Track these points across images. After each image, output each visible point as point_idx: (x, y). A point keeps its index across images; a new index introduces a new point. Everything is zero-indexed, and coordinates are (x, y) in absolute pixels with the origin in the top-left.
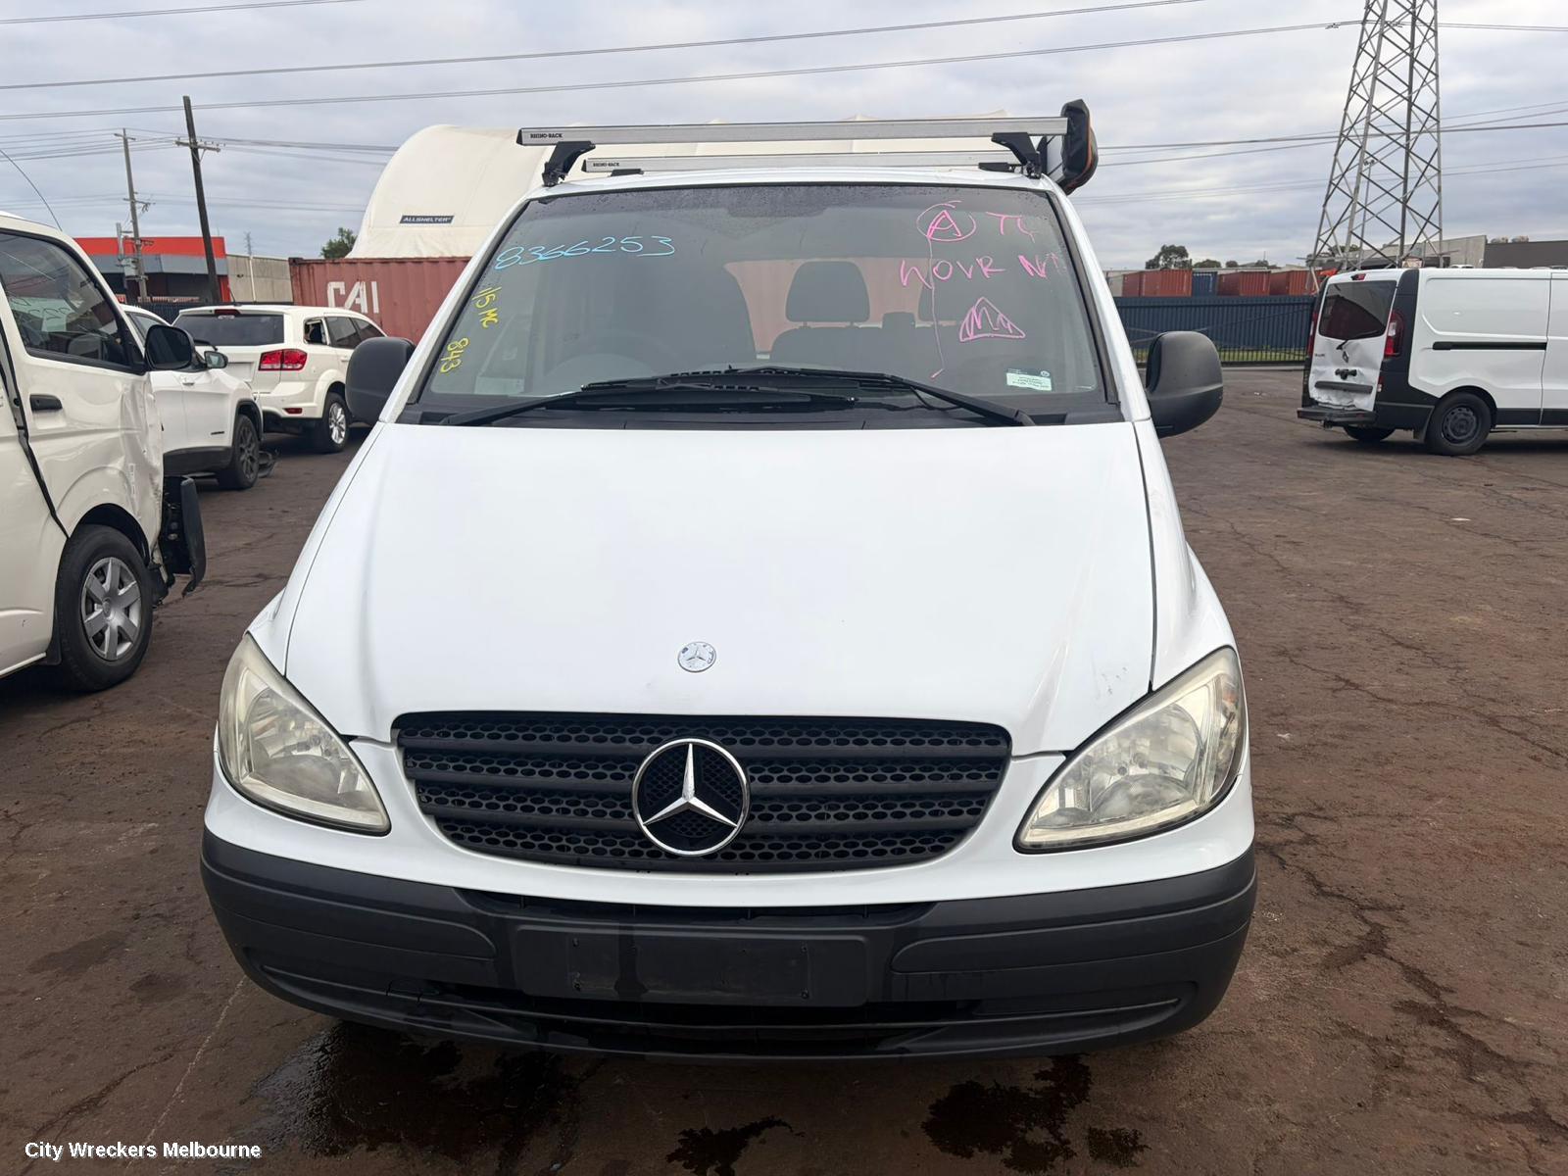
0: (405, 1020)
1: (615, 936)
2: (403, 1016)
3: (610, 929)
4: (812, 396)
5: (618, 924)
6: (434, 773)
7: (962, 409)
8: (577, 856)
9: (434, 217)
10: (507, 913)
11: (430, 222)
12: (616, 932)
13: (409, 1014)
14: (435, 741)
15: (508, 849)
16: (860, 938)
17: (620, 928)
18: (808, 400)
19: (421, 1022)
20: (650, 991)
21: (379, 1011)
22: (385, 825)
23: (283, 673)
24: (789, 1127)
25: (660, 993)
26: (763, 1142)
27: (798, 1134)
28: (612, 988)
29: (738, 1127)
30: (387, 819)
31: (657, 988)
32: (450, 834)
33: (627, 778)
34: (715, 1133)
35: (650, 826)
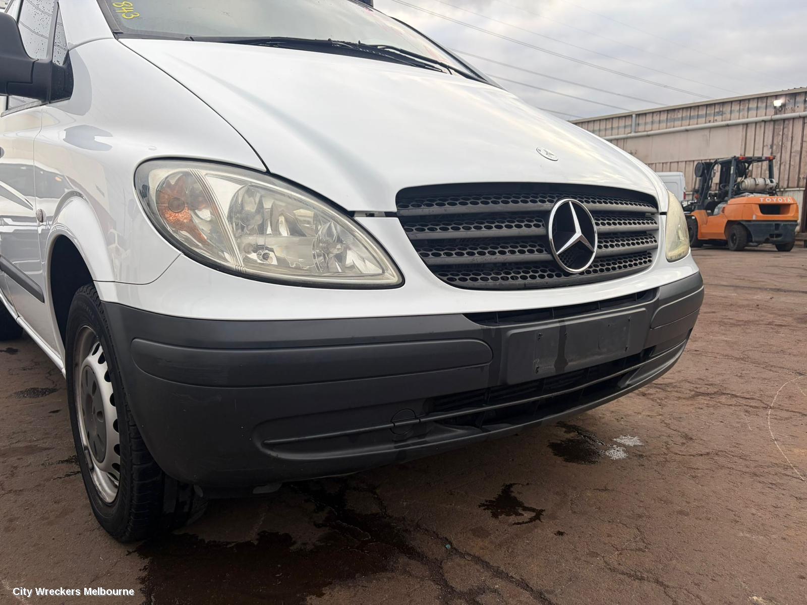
3: (554, 324)
5: (556, 320)
6: (429, 235)
8: (524, 281)
12: (558, 325)
16: (644, 309)
17: (560, 322)
19: (408, 445)
20: (570, 364)
21: (375, 448)
22: (398, 278)
23: (264, 169)
24: (519, 484)
25: (574, 364)
26: (519, 493)
27: (528, 484)
28: (553, 367)
29: (500, 493)
30: (399, 274)
31: (572, 360)
32: (445, 278)
33: (542, 226)
34: (494, 500)
35: (559, 255)
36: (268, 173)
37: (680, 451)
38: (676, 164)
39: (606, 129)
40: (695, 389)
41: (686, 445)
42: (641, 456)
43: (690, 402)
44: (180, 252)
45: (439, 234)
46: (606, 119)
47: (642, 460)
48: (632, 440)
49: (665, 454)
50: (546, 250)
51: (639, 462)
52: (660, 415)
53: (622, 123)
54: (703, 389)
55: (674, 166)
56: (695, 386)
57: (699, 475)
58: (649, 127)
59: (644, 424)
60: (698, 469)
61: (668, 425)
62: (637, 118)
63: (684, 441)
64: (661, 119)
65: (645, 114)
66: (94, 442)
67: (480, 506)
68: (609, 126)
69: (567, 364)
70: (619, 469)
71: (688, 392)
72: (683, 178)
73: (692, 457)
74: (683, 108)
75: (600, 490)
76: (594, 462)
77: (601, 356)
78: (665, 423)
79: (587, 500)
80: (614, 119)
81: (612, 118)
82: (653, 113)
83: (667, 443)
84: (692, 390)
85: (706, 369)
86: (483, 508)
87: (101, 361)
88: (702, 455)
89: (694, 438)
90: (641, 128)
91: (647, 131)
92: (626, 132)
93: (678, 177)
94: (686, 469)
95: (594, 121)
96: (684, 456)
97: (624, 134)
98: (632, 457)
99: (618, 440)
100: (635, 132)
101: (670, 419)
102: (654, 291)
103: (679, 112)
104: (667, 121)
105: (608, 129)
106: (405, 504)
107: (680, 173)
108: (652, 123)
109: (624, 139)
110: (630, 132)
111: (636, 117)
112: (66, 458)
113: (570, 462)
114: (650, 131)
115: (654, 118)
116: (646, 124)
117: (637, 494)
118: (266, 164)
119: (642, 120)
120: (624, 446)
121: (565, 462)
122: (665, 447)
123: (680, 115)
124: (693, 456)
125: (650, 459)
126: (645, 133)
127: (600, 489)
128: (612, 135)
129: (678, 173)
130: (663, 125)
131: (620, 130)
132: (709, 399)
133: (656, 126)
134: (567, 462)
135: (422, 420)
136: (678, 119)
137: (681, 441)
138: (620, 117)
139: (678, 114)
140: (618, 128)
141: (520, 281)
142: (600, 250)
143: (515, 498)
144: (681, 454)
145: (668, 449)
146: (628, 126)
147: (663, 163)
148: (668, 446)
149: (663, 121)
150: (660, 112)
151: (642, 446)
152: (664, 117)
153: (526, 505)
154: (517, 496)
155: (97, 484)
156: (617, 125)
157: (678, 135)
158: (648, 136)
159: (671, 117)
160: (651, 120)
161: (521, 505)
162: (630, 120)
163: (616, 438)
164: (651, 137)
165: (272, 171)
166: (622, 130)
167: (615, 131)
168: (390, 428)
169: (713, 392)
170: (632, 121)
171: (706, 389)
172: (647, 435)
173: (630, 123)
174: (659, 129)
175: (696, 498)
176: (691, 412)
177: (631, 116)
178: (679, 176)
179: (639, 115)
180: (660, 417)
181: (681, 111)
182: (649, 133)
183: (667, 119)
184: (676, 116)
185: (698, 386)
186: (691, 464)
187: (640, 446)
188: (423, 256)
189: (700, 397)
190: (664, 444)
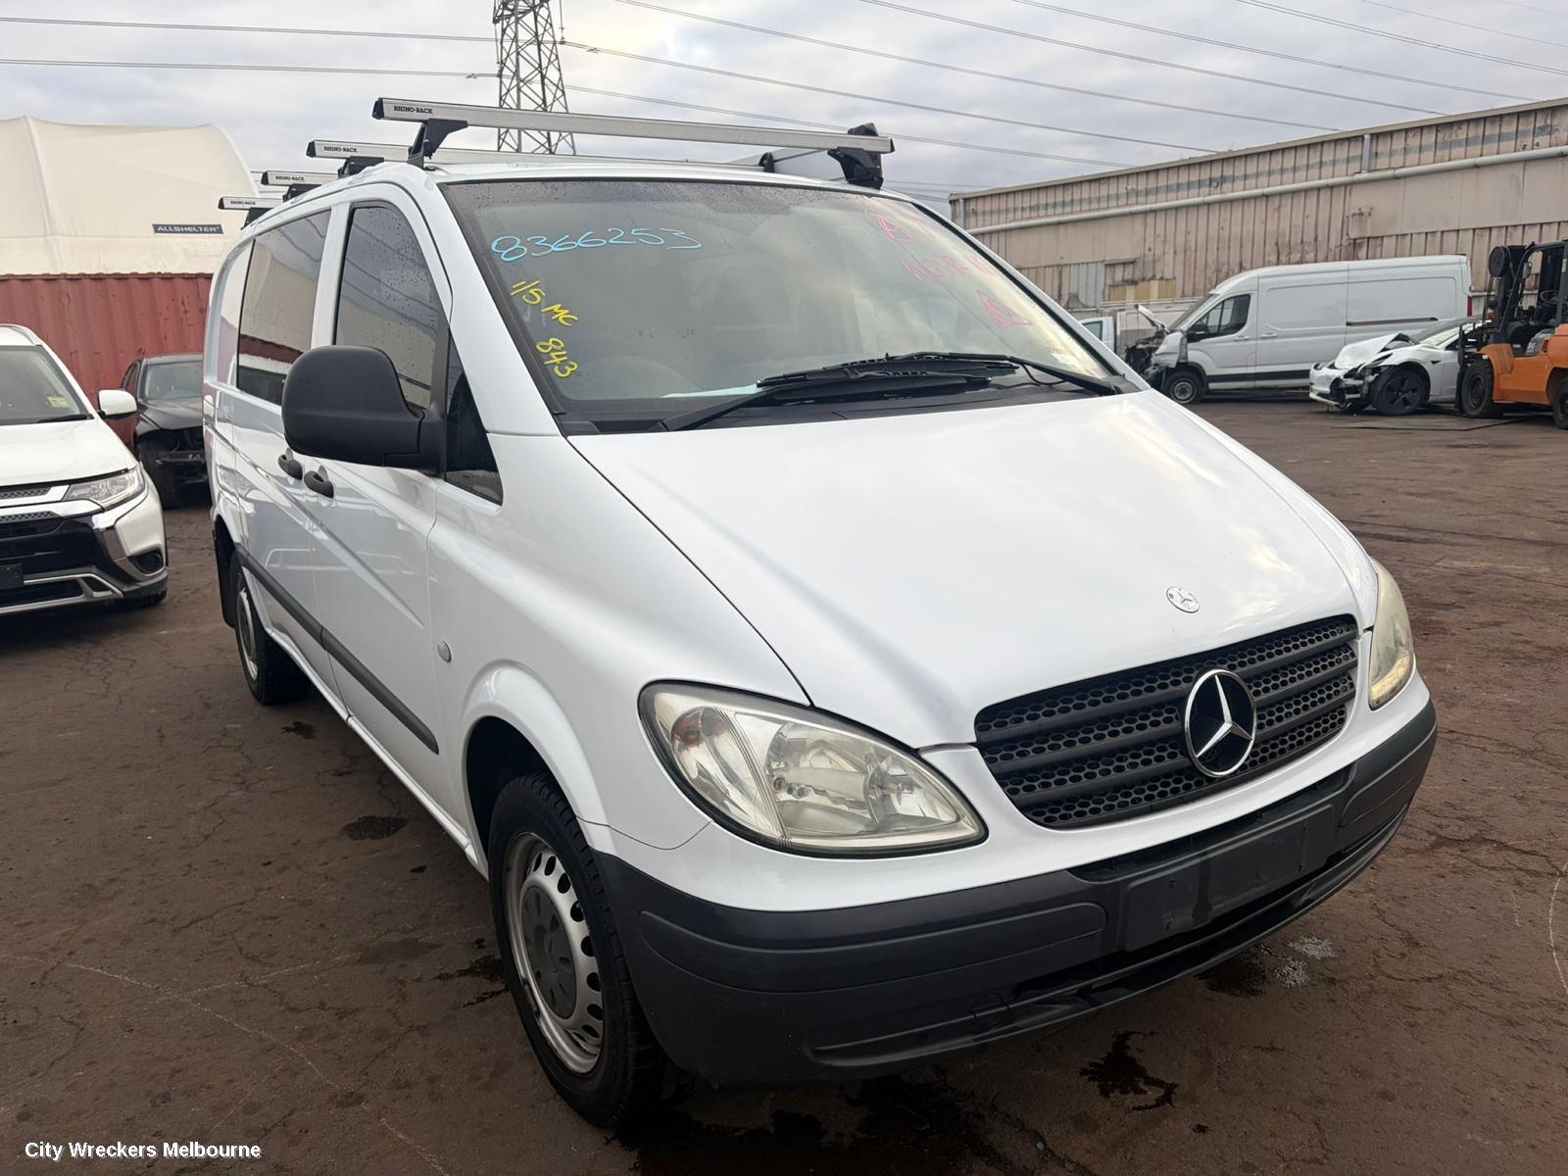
0: (976, 1040)
1: (1196, 865)
2: (970, 1038)
3: (1191, 860)
4: (966, 378)
5: (1196, 853)
6: (1018, 762)
7: (1067, 383)
8: (1150, 804)
9: (197, 226)
10: (1115, 878)
11: (194, 232)
12: (1198, 861)
13: (976, 1033)
14: (1012, 729)
15: (1095, 817)
16: (1328, 806)
17: (1200, 856)
18: (964, 381)
19: (991, 1036)
20: (1215, 908)
21: (948, 1043)
22: (980, 831)
23: (808, 703)
24: (1139, 1033)
25: (1220, 907)
26: (1140, 1051)
27: (1152, 1033)
28: (1190, 917)
29: (1110, 1050)
30: (980, 824)
31: (1218, 902)
32: (1041, 819)
33: (1175, 721)
34: (1102, 1062)
35: (1200, 757)
36: (812, 707)
37: (1397, 971)
38: (1454, 235)
39: (1308, 167)
40: (1438, 830)
41: (1407, 959)
42: (1332, 981)
43: (1423, 862)
44: (710, 819)
45: (1033, 759)
46: (1309, 146)
47: (1333, 988)
48: (1319, 947)
49: (1373, 977)
50: (1181, 753)
51: (1328, 994)
52: (1371, 890)
53: (1342, 152)
54: (1452, 830)
55: (1451, 238)
56: (1438, 823)
57: (1420, 1021)
58: (1398, 160)
59: (1342, 911)
60: (1420, 1009)
61: (1381, 914)
62: (1375, 141)
63: (1406, 950)
64: (1424, 143)
65: (1390, 134)
66: (551, 991)
67: (1081, 1074)
68: (1315, 158)
69: (1211, 908)
70: (1295, 1008)
71: (1424, 835)
72: (1466, 268)
73: (1414, 983)
74: (1469, 121)
75: (1263, 1050)
76: (1254, 993)
77: (1262, 887)
78: (1378, 910)
79: (1242, 1067)
80: (1326, 146)
81: (1322, 143)
82: (1407, 131)
83: (1376, 953)
84: (1432, 831)
85: (1464, 780)
86: (1087, 1077)
87: (563, 887)
88: (1429, 980)
89: (1422, 943)
90: (1382, 162)
91: (1395, 169)
92: (1351, 171)
93: (1457, 267)
94: (1401, 1008)
95: (1283, 150)
96: (1399, 982)
97: (1347, 175)
98: (1317, 983)
99: (1297, 946)
100: (1369, 171)
101: (1387, 901)
102: (1348, 769)
103: (1460, 128)
104: (1436, 148)
105: (1313, 166)
106: (971, 1066)
107: (1462, 257)
108: (1406, 151)
109: (1345, 185)
110: (1358, 171)
111: (1371, 139)
112: (467, 967)
113: (1217, 990)
114: (1401, 167)
115: (1408, 142)
116: (1391, 153)
117: (1319, 1058)
118: (810, 695)
119: (1383, 146)
120: (1306, 957)
121: (1209, 991)
122: (1373, 964)
123: (1461, 134)
124: (1416, 981)
125: (1346, 987)
126: (1390, 173)
127: (1264, 1046)
128: (1320, 178)
129: (1457, 258)
130: (1428, 155)
131: (1337, 167)
132: (1459, 853)
133: (1413, 157)
134: (1213, 990)
135: (1010, 1006)
136: (1458, 143)
137: (1400, 950)
138: (1337, 141)
139: (1459, 132)
140: (1334, 162)
141: (1145, 804)
142: (1260, 732)
143: (1133, 1061)
144: (1397, 977)
145: (1376, 965)
146: (1354, 157)
147: (1427, 233)
148: (1378, 960)
149: (1428, 148)
150: (1422, 128)
151: (1335, 958)
152: (1429, 138)
153: (1150, 1074)
154: (1136, 1055)
155: (548, 1034)
156: (1331, 158)
157: (1458, 175)
158: (1396, 178)
159: (1444, 138)
160: (1402, 145)
161: (1141, 1072)
162: (1359, 145)
163: (1293, 941)
164: (1402, 181)
165: (817, 704)
166: (1341, 167)
167: (1327, 170)
168: (971, 1021)
169: (1468, 838)
170: (1362, 148)
171: (1456, 829)
172: (1345, 936)
173: (1359, 152)
174: (1419, 164)
175: (1410, 1067)
176: (1424, 884)
177: (1362, 137)
178: (1460, 263)
179: (1377, 136)
180: (1371, 895)
181: (1464, 127)
182: (1399, 172)
183: (1436, 143)
184: (1454, 138)
185: (1445, 822)
186: (1410, 1000)
187: (1331, 958)
188: (1011, 793)
189: (1445, 849)
190: (1371, 956)
